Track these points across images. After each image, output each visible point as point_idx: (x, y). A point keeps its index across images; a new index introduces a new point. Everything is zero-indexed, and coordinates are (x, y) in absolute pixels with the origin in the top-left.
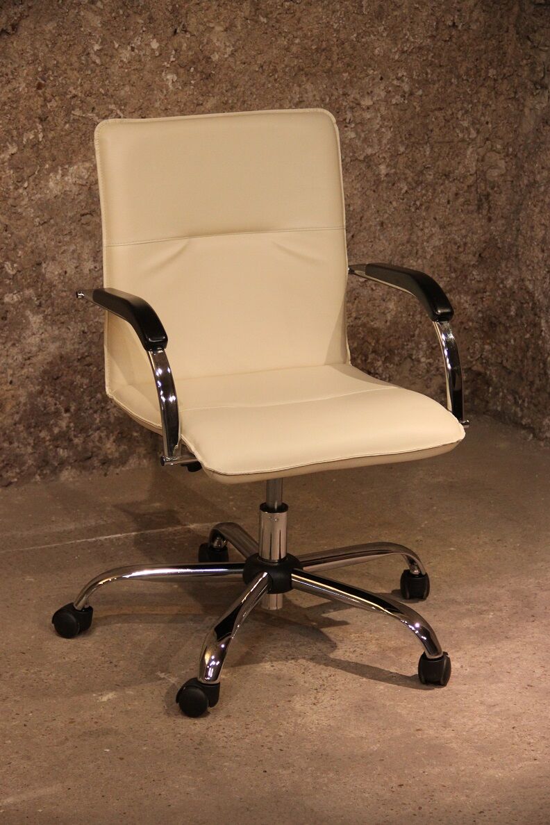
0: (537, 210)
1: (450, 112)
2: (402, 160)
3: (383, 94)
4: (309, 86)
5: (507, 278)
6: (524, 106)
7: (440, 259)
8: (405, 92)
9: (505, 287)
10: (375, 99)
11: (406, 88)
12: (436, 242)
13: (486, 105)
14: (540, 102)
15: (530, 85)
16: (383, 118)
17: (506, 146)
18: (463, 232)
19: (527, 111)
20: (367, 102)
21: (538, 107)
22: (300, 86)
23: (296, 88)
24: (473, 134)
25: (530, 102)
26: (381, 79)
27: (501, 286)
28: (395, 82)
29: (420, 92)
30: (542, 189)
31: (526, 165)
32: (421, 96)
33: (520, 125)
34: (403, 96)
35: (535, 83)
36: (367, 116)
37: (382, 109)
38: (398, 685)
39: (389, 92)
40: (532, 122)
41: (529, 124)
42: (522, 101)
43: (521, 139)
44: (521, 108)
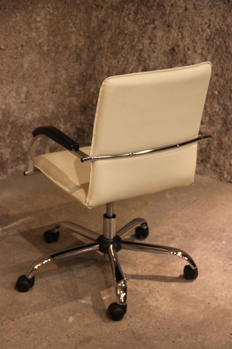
0: (104, 59)
1: (66, 21)
2: (51, 43)
3: (44, 15)
4: (18, 14)
5: (90, 88)
6: (91, 15)
7: (66, 84)
8: (51, 13)
9: (90, 92)
10: (41, 17)
11: (51, 11)
12: (64, 76)
13: (77, 16)
14: (100, 14)
15: (94, 7)
16: (44, 26)
17: (85, 33)
18: (73, 71)
19: (93, 17)
20: (39, 19)
21: (99, 16)
22: (15, 14)
23: (13, 16)
24: (74, 29)
25: (95, 14)
26: (43, 8)
27: (88, 92)
28: (48, 9)
29: (56, 13)
30: (106, 50)
31: (96, 41)
32: (56, 14)
33: (90, 23)
34: (50, 15)
35: (97, 6)
36: (39, 25)
37: (44, 21)
38: (179, 282)
39: (45, 14)
40: (96, 22)
41: (94, 23)
42: (90, 13)
43: (91, 30)
44: (90, 16)
